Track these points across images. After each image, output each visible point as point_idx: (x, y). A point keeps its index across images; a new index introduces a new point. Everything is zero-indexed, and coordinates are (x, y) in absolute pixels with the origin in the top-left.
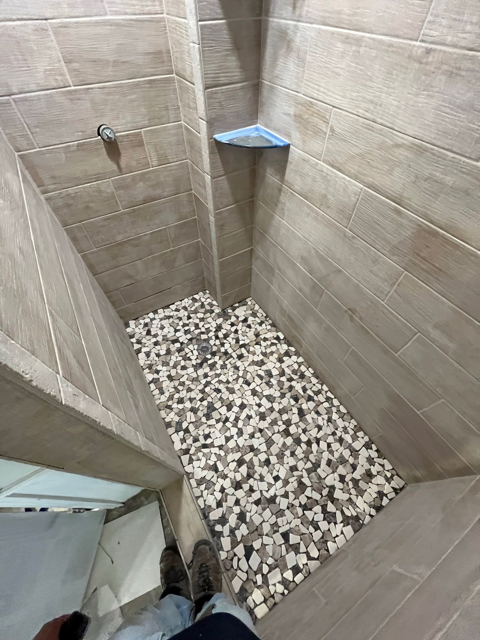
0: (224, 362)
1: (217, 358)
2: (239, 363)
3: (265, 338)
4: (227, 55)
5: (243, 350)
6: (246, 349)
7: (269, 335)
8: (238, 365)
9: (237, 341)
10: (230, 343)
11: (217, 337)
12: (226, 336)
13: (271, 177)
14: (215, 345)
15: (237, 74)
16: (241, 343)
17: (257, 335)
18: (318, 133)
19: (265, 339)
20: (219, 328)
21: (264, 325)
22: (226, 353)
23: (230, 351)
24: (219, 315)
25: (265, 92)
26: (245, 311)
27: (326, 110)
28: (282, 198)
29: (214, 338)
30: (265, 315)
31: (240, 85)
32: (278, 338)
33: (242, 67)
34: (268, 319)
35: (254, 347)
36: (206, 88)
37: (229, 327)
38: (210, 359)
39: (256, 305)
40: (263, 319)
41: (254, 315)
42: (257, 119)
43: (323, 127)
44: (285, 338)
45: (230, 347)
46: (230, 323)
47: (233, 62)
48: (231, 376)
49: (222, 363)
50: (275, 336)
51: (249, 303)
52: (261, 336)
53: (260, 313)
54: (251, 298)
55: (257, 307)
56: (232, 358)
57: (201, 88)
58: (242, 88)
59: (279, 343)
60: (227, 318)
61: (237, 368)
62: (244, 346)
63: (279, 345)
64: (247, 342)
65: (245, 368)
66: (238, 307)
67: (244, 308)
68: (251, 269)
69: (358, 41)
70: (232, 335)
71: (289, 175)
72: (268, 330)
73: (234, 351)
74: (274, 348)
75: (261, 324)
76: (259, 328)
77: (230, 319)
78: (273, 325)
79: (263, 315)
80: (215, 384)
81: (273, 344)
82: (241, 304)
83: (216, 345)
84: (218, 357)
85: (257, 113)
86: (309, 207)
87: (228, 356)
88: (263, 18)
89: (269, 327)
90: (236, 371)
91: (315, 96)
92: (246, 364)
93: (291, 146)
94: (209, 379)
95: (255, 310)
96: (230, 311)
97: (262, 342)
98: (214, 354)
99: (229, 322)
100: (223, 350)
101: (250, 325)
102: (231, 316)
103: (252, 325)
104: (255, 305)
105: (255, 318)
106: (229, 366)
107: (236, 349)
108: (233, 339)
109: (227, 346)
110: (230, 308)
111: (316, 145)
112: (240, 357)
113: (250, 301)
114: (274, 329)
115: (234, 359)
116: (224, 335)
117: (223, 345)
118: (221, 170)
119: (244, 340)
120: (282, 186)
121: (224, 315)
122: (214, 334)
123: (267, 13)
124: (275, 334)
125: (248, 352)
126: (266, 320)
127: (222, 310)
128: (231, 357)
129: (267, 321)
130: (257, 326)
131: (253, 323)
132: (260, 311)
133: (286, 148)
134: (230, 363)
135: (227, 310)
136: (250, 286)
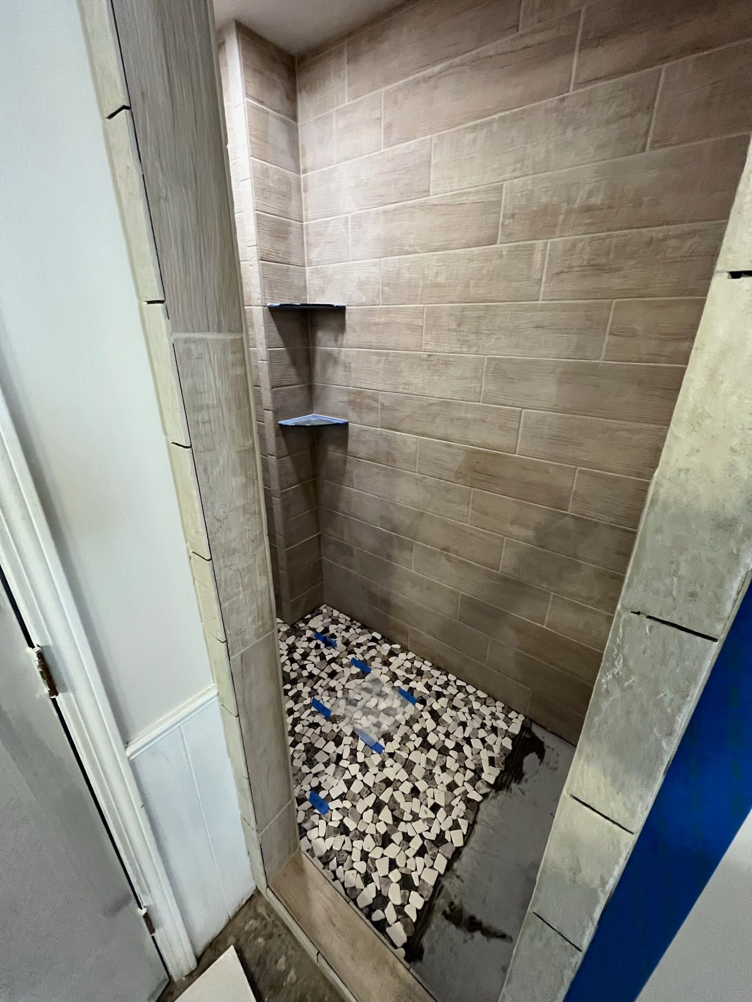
0: (312, 688)
1: (300, 686)
2: (333, 683)
3: (357, 644)
4: (288, 368)
5: (334, 666)
6: (337, 663)
7: (362, 639)
8: (332, 686)
9: (322, 657)
10: (313, 663)
11: (292, 661)
12: (305, 656)
13: (333, 453)
14: (292, 670)
15: (295, 379)
16: (328, 658)
17: (347, 643)
18: (371, 409)
19: (359, 645)
20: (292, 649)
21: (351, 630)
22: (311, 676)
23: (316, 672)
24: (288, 634)
25: (318, 391)
26: (323, 621)
27: (375, 394)
28: (348, 467)
29: (288, 662)
30: (349, 619)
31: (297, 386)
32: (374, 639)
33: (299, 375)
34: (355, 622)
35: (347, 658)
36: (273, 388)
37: (305, 644)
38: (291, 689)
39: (335, 611)
40: (349, 623)
41: (335, 621)
42: (313, 410)
43: (375, 404)
44: (383, 637)
45: (315, 666)
46: (306, 639)
47: (292, 371)
48: (328, 701)
49: (309, 690)
50: (370, 638)
51: (325, 611)
52: (352, 643)
53: (342, 618)
54: (325, 605)
55: (336, 613)
56: (322, 680)
57: (269, 387)
58: (299, 388)
59: (378, 644)
60: (300, 633)
61: (333, 690)
62: (333, 660)
63: (378, 647)
64: (336, 654)
65: (344, 686)
66: (312, 618)
67: (320, 617)
68: (321, 561)
69: (387, 355)
70: (314, 652)
71: (352, 446)
72: (359, 634)
73: (322, 670)
74: (373, 652)
75: (347, 629)
76: (347, 635)
77: (305, 634)
78: (363, 627)
79: (346, 620)
80: (308, 718)
81: (370, 648)
82: (313, 614)
83: (294, 671)
84: (302, 684)
85: (312, 406)
86: (377, 467)
87: (315, 678)
88: (311, 347)
89: (359, 631)
90: (331, 693)
91: (364, 386)
92: (343, 680)
93: (350, 424)
94: (296, 715)
95: (335, 617)
96: (301, 625)
97: (356, 650)
98: (294, 682)
99: (304, 638)
100: (305, 673)
101: (333, 634)
102: (305, 631)
103: (336, 634)
104: (332, 611)
105: (337, 625)
106: (320, 690)
107: (324, 667)
108: (316, 656)
109: (310, 667)
110: (301, 621)
111: (372, 417)
112: (333, 675)
113: (325, 608)
114: (365, 631)
115: (324, 680)
116: (301, 655)
117: (303, 667)
118: (284, 451)
119: (331, 654)
120: (346, 457)
121: (295, 631)
122: (287, 657)
123: (314, 344)
124: (369, 636)
125: (341, 665)
126: (352, 624)
127: (291, 626)
128: (320, 678)
129: (355, 624)
130: (344, 633)
131: (337, 632)
132: (342, 616)
133: (346, 425)
134: (320, 686)
135: (298, 625)
136: (322, 586)
